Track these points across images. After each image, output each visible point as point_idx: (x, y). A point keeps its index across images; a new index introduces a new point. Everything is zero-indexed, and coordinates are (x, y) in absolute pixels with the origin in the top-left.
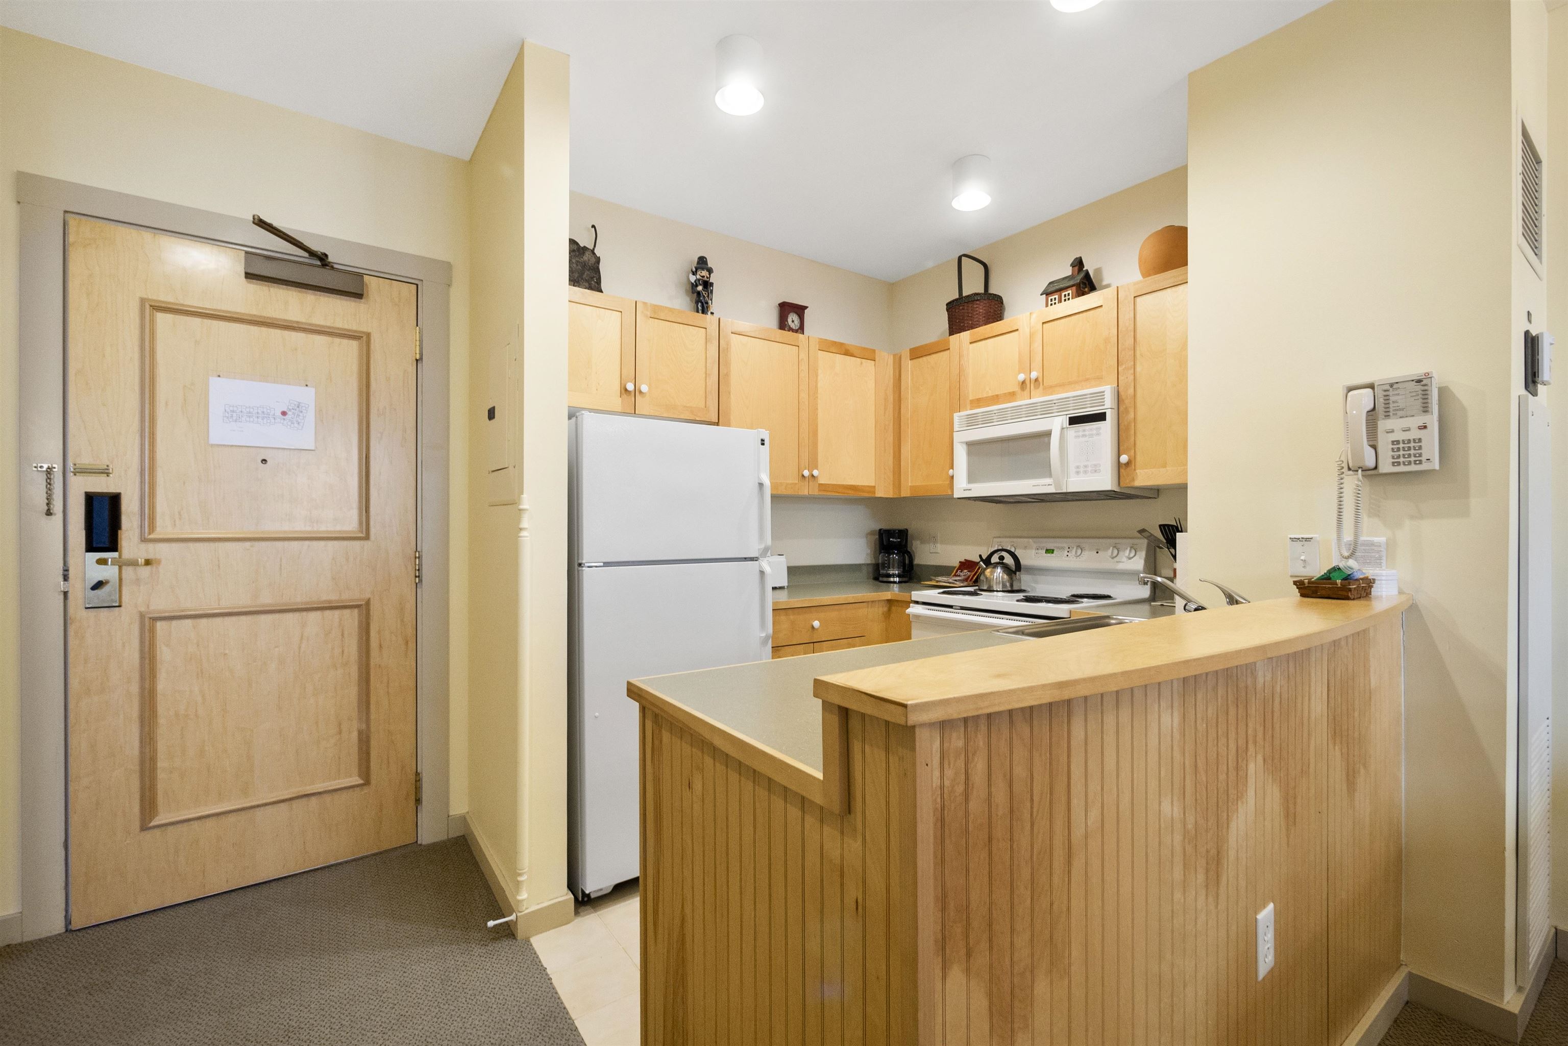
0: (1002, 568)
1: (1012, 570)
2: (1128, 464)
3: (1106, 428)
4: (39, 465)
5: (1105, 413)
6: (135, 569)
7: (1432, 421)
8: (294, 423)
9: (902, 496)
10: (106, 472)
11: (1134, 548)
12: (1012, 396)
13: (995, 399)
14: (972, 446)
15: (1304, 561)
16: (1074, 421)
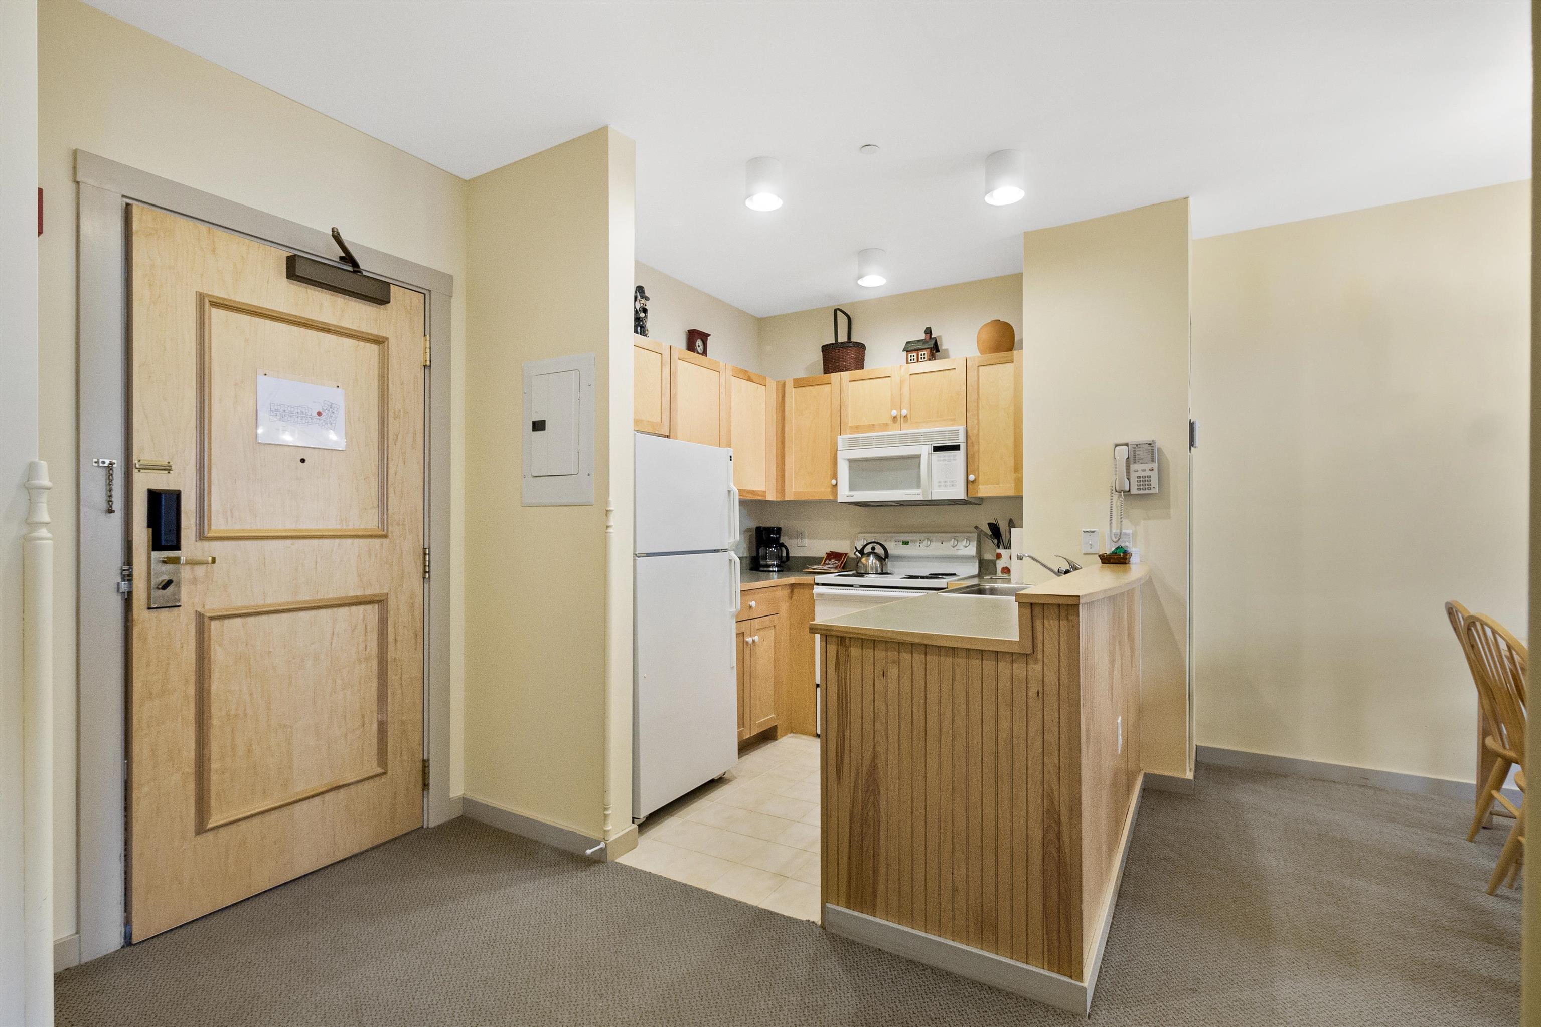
0: (875, 556)
1: (882, 558)
2: (973, 482)
3: (960, 455)
4: (101, 460)
5: (959, 445)
6: (193, 568)
7: (1155, 465)
8: (327, 424)
9: (786, 499)
10: (168, 469)
11: (968, 539)
12: (885, 426)
13: (871, 427)
14: (851, 461)
15: (1091, 545)
16: (937, 449)
